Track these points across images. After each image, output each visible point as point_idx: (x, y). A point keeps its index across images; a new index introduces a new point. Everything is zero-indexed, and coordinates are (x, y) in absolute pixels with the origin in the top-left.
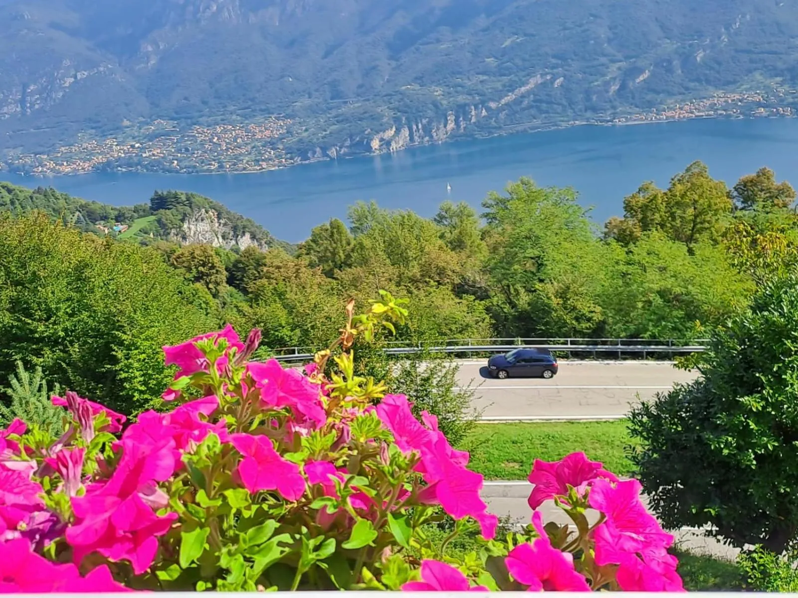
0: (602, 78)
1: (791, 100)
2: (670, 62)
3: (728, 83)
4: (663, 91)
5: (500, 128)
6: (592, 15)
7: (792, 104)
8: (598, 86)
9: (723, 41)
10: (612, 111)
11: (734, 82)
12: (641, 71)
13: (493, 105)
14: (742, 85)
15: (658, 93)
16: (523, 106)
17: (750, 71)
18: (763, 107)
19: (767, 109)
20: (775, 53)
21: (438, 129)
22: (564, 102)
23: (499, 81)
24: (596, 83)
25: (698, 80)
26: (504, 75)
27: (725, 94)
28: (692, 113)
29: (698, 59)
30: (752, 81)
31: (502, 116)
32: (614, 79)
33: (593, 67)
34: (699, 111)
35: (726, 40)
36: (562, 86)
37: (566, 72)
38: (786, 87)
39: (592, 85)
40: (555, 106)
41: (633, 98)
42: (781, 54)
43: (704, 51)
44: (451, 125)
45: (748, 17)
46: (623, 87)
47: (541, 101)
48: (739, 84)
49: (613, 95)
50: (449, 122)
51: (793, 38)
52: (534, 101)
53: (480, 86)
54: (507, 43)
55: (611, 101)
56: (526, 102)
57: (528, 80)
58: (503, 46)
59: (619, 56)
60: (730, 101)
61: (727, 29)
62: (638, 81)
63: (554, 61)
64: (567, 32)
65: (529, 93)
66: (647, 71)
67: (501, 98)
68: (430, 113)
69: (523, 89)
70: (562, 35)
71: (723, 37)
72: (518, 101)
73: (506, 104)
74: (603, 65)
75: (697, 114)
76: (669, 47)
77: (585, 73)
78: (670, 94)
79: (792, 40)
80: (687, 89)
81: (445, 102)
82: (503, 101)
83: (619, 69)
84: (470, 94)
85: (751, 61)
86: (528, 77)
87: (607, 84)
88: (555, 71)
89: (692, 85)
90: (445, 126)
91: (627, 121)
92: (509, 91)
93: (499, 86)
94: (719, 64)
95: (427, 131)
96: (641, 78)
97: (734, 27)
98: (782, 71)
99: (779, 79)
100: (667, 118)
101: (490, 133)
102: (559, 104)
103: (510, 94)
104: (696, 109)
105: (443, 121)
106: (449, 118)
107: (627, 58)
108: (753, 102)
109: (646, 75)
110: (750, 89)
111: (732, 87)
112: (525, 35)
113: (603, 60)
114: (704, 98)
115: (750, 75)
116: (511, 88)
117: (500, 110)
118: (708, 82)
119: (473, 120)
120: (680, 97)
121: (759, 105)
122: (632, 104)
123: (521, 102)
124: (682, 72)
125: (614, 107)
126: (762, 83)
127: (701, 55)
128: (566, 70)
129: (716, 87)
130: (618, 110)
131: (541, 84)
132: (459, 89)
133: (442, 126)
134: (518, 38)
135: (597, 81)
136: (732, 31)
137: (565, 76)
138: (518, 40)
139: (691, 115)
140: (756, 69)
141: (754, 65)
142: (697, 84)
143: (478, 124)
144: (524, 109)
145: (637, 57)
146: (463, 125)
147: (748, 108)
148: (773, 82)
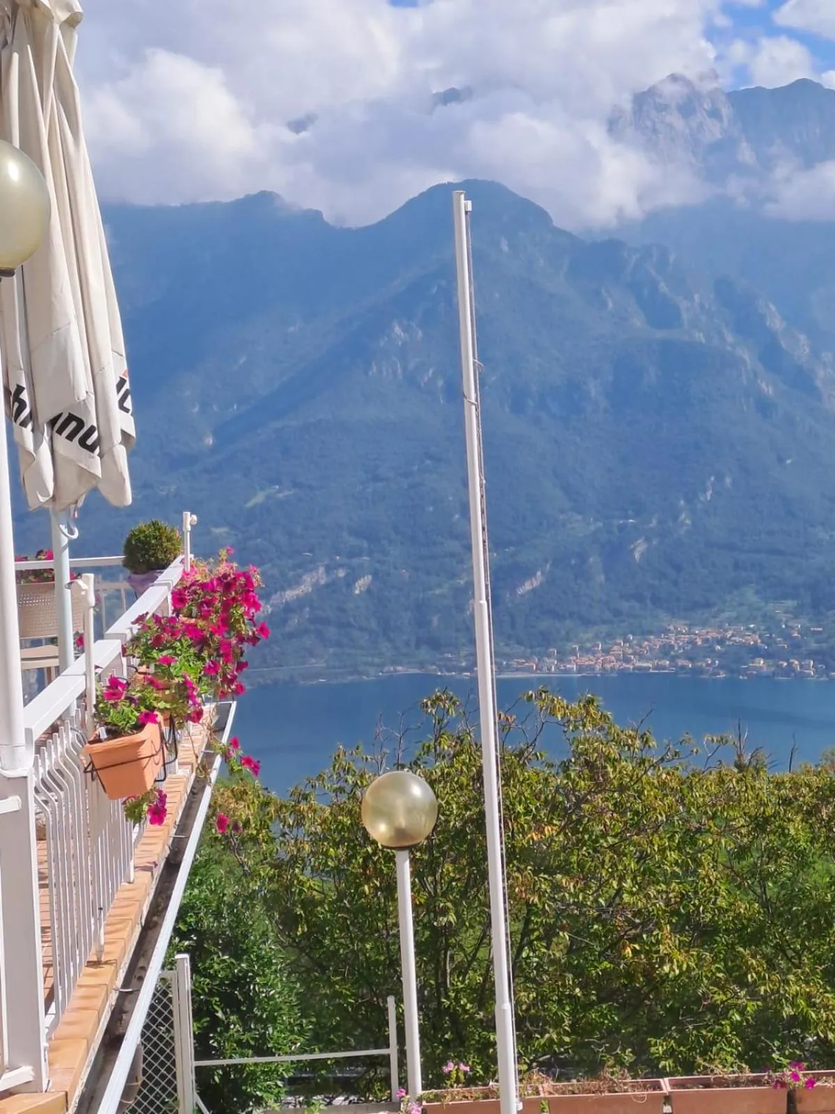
0: (451, 582)
2: (583, 558)
3: (695, 606)
4: (571, 615)
6: (429, 456)
7: (816, 653)
8: (442, 596)
9: (683, 524)
11: (708, 605)
12: (529, 573)
14: (721, 611)
15: (561, 617)
16: (287, 629)
17: (735, 585)
19: (771, 661)
20: (781, 552)
22: (374, 625)
24: (438, 592)
25: (639, 598)
27: (690, 626)
28: (628, 661)
29: (637, 556)
30: (741, 605)
33: (432, 557)
34: (641, 657)
35: (688, 522)
36: (369, 591)
37: (377, 565)
38: (803, 621)
39: (430, 593)
40: (356, 634)
41: (512, 626)
42: (792, 554)
43: (648, 540)
45: (728, 481)
47: (325, 621)
48: (713, 609)
51: (812, 526)
52: (312, 621)
54: (259, 498)
56: (294, 621)
57: (300, 577)
58: (250, 504)
60: (699, 642)
61: (688, 501)
62: (520, 591)
63: (353, 541)
64: (380, 484)
65: (301, 602)
66: (539, 573)
69: (290, 594)
70: (369, 490)
71: (683, 516)
74: (451, 555)
75: (638, 664)
76: (581, 527)
77: (415, 569)
78: (585, 621)
79: (810, 530)
80: (617, 613)
85: (737, 566)
86: (300, 571)
88: (355, 561)
89: (625, 606)
94: (678, 568)
96: (528, 586)
97: (702, 499)
98: (794, 588)
99: (791, 604)
100: (581, 669)
102: (362, 629)
104: (635, 654)
108: (743, 646)
109: (537, 580)
110: (737, 620)
112: (296, 485)
113: (454, 545)
114: (650, 632)
115: (736, 592)
118: (656, 601)
120: (604, 628)
121: (755, 652)
124: (607, 579)
126: (759, 608)
127: (642, 548)
128: (379, 562)
129: (673, 613)
131: (327, 585)
134: (279, 491)
135: (439, 586)
136: (699, 506)
137: (375, 574)
138: (280, 495)
139: (625, 665)
140: (746, 582)
141: (741, 574)
142: (637, 605)
144: (291, 636)
147: (735, 658)
148: (778, 610)
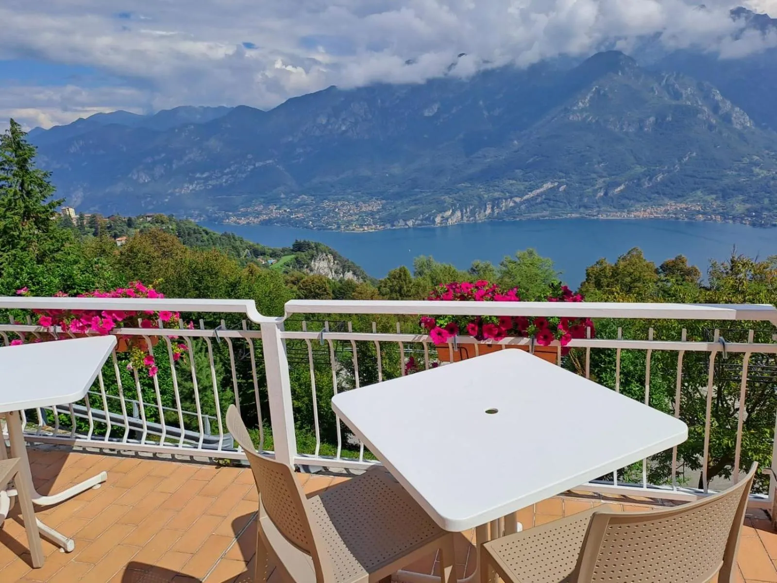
0: (593, 187)
1: (721, 211)
2: (640, 179)
3: (679, 196)
4: (633, 199)
5: (521, 214)
6: (588, 146)
7: (721, 213)
8: (588, 192)
10: (597, 209)
11: (683, 196)
12: (620, 185)
13: (518, 200)
14: (688, 198)
15: (630, 200)
16: (538, 202)
17: (693, 190)
18: (702, 214)
19: (704, 216)
20: (712, 178)
21: (480, 213)
22: (565, 201)
23: (523, 185)
24: (588, 190)
25: (658, 193)
26: (526, 181)
27: (676, 203)
28: (652, 214)
29: (658, 179)
30: (695, 196)
31: (523, 207)
32: (601, 188)
33: (587, 179)
34: (657, 213)
35: (678, 168)
36: (564, 190)
37: (568, 182)
38: (718, 202)
39: (585, 191)
40: (559, 203)
41: (613, 202)
42: (716, 179)
43: (663, 174)
44: (489, 211)
45: (695, 154)
46: (606, 194)
47: (549, 200)
48: (685, 198)
49: (598, 199)
50: (488, 209)
51: (725, 169)
52: (545, 199)
53: (510, 188)
54: (531, 160)
55: (597, 203)
57: (542, 185)
58: (528, 162)
59: (605, 174)
60: (679, 209)
61: (679, 161)
62: (616, 190)
63: (560, 174)
64: (571, 155)
65: (542, 193)
66: (623, 185)
67: (523, 195)
68: (476, 202)
69: (538, 191)
71: (676, 166)
72: (534, 199)
73: (526, 200)
74: (593, 179)
75: (655, 215)
76: (639, 169)
77: (581, 183)
78: (638, 201)
79: (724, 171)
80: (650, 198)
81: (486, 196)
82: (525, 197)
83: (604, 182)
84: (502, 192)
85: (695, 183)
86: (543, 183)
87: (596, 191)
88: (561, 180)
89: (653, 196)
90: (485, 211)
91: (607, 217)
92: (529, 191)
93: (522, 187)
94: (673, 183)
95: (473, 213)
96: (619, 189)
97: (684, 160)
98: (716, 191)
99: (714, 196)
100: (635, 216)
101: (515, 218)
102: (562, 202)
103: (530, 193)
104: (655, 212)
105: (484, 207)
106: (487, 206)
107: (610, 175)
108: (695, 210)
109: (622, 187)
110: (693, 201)
111: (680, 199)
112: (543, 156)
113: (594, 176)
114: (661, 205)
115: (694, 192)
116: (531, 190)
117: (522, 203)
118: (664, 194)
119: (503, 209)
120: (645, 203)
121: (699, 212)
122: (611, 206)
123: (536, 199)
125: (599, 207)
126: (702, 198)
127: (661, 177)
129: (670, 199)
130: (602, 209)
131: (551, 188)
132: (496, 188)
133: (482, 211)
136: (683, 162)
137: (567, 184)
138: (537, 159)
139: (651, 216)
140: (698, 189)
141: (696, 186)
142: (657, 196)
143: (506, 211)
144: (537, 204)
145: (617, 175)
146: (496, 211)
147: (691, 214)
148: (709, 198)
